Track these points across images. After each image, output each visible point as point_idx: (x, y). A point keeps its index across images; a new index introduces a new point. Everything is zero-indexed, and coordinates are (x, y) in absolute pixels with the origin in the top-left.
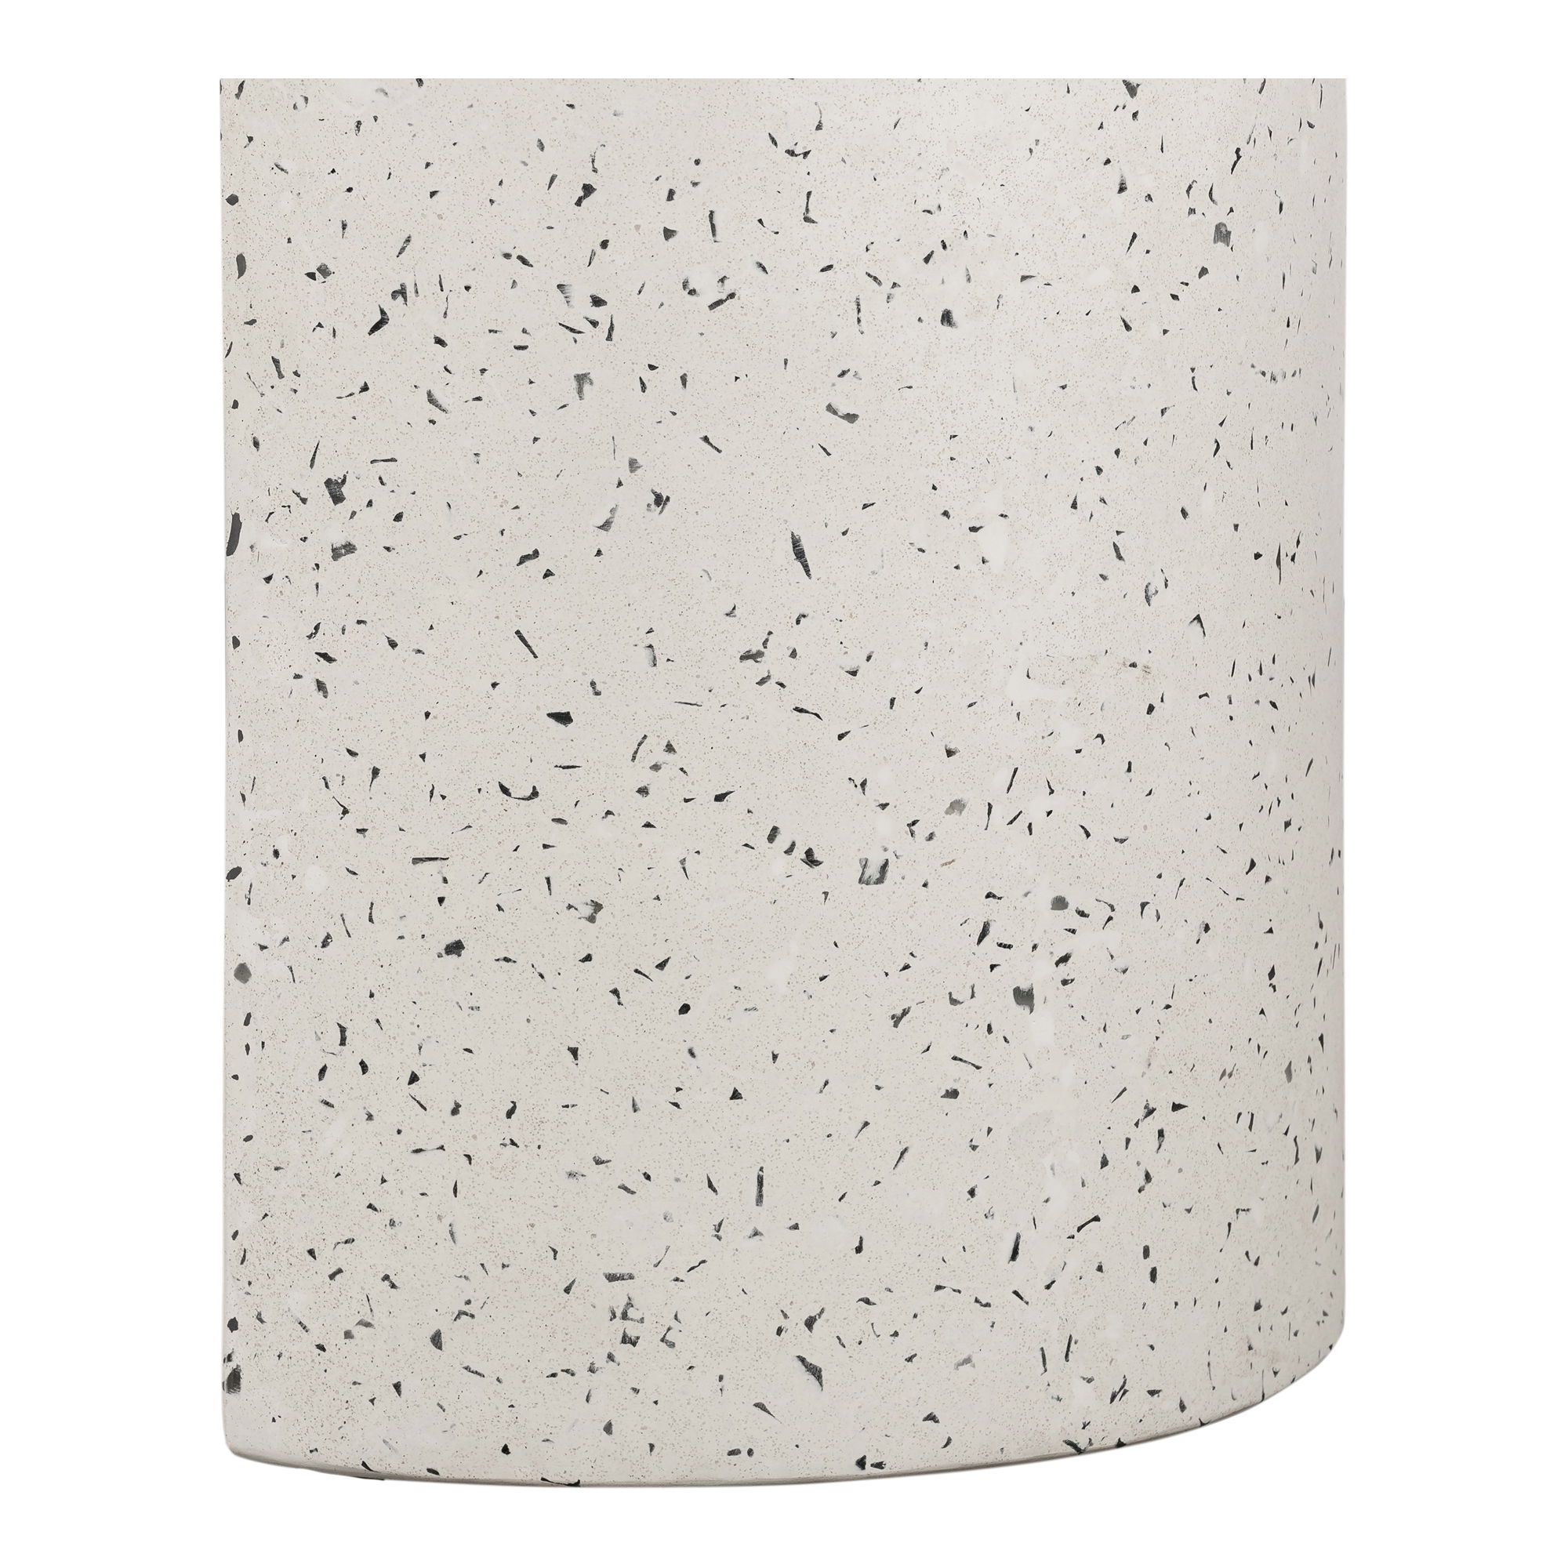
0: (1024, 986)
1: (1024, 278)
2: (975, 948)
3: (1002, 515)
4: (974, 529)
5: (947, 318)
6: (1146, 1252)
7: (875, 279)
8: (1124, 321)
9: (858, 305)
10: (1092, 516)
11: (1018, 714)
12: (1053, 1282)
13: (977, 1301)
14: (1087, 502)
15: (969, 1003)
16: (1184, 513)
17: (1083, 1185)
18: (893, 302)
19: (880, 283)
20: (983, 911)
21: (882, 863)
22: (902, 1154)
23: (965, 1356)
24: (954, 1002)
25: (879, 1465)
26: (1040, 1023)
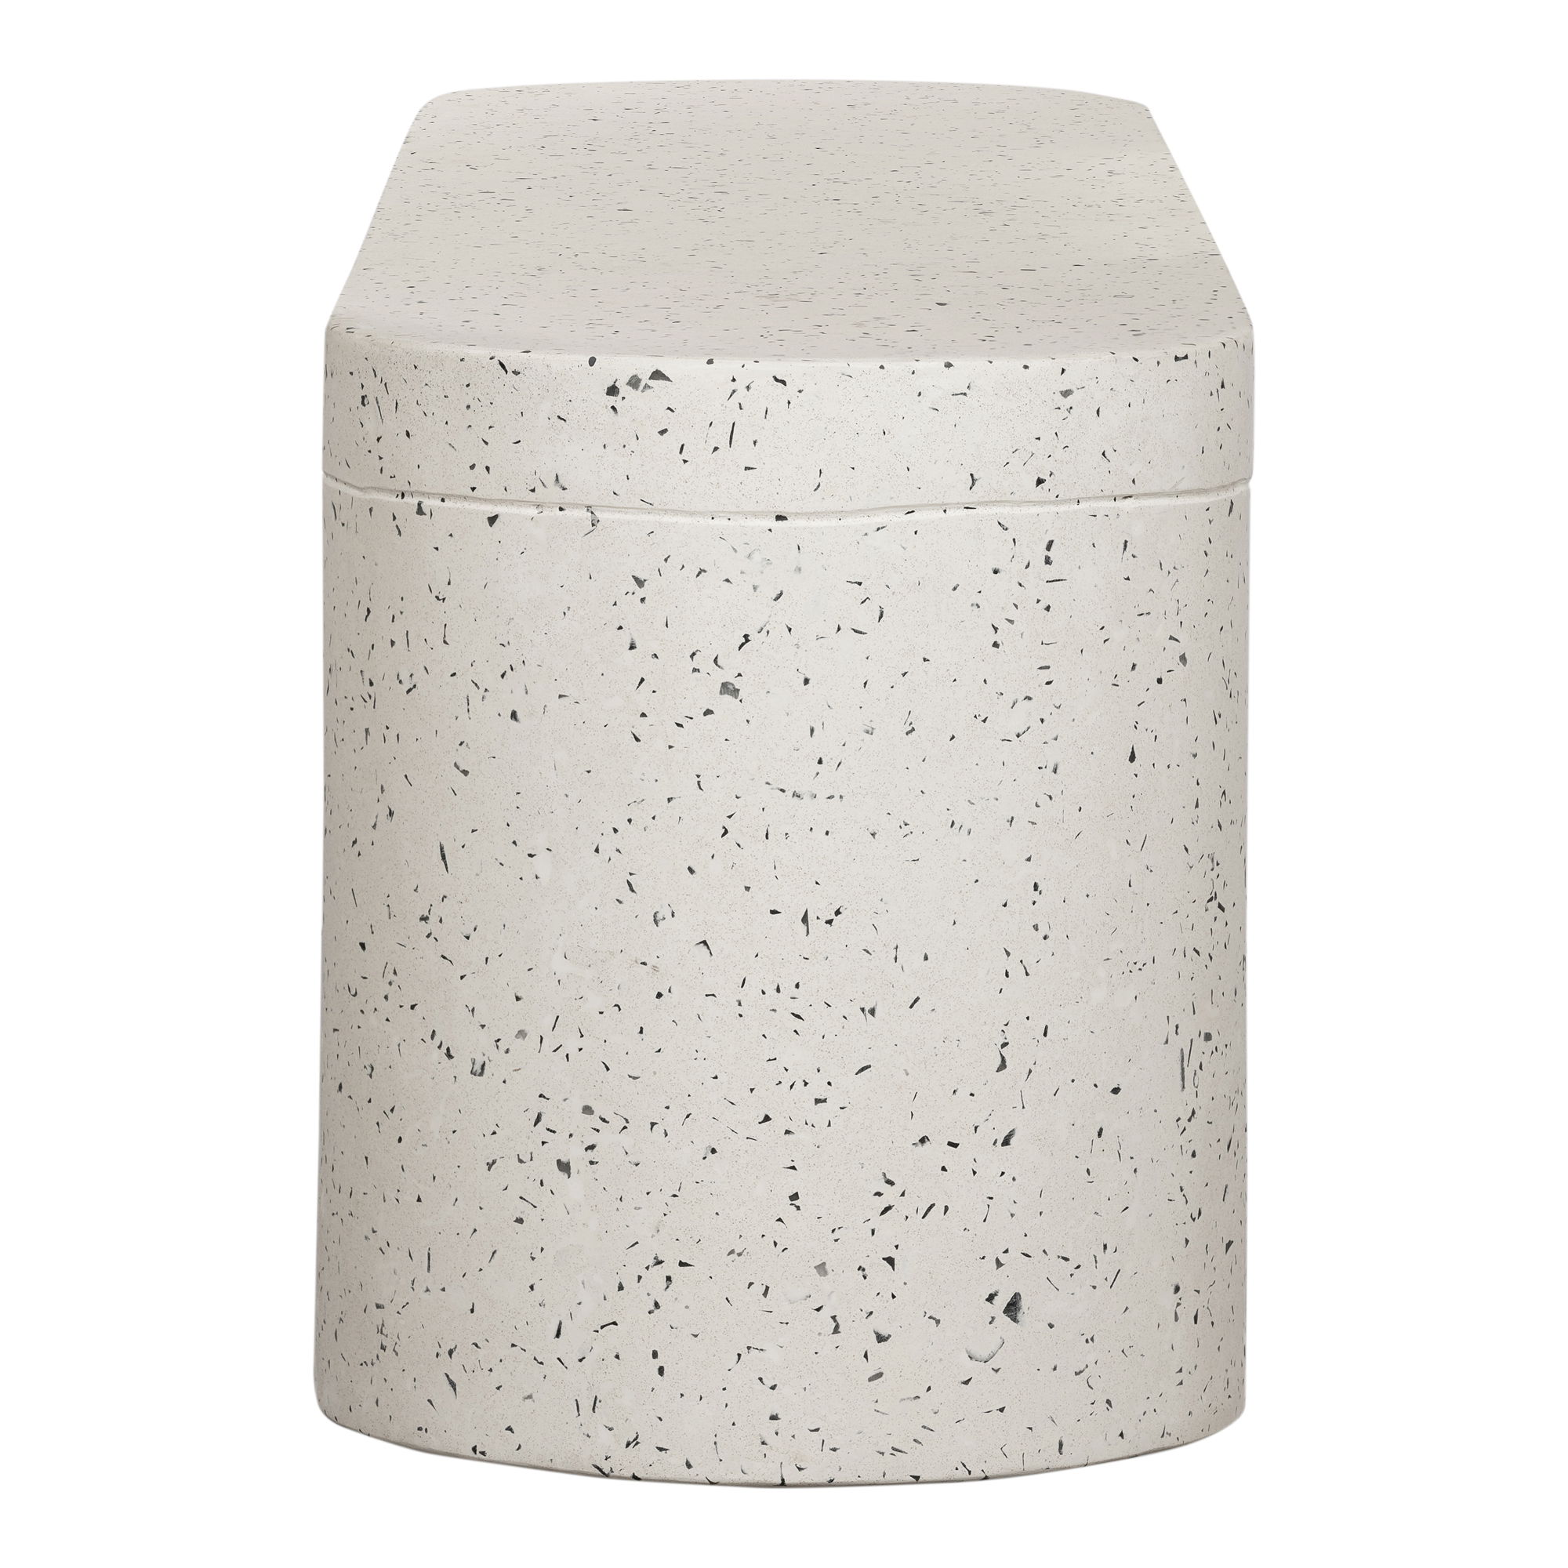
0: (564, 1160)
1: (560, 696)
2: (533, 1128)
3: (548, 849)
4: (531, 856)
5: (514, 715)
6: (655, 1355)
7: (476, 685)
8: (634, 735)
9: (468, 700)
10: (610, 859)
11: (559, 981)
12: (584, 1358)
13: (535, 1359)
14: (607, 848)
15: (529, 1163)
16: (691, 870)
17: (605, 1299)
18: (485, 701)
19: (478, 688)
20: (539, 1105)
21: (482, 1063)
22: (493, 1253)
23: (529, 1394)
24: (521, 1161)
25: (483, 1453)
26: (573, 1188)
